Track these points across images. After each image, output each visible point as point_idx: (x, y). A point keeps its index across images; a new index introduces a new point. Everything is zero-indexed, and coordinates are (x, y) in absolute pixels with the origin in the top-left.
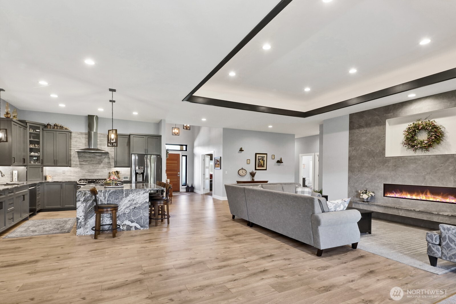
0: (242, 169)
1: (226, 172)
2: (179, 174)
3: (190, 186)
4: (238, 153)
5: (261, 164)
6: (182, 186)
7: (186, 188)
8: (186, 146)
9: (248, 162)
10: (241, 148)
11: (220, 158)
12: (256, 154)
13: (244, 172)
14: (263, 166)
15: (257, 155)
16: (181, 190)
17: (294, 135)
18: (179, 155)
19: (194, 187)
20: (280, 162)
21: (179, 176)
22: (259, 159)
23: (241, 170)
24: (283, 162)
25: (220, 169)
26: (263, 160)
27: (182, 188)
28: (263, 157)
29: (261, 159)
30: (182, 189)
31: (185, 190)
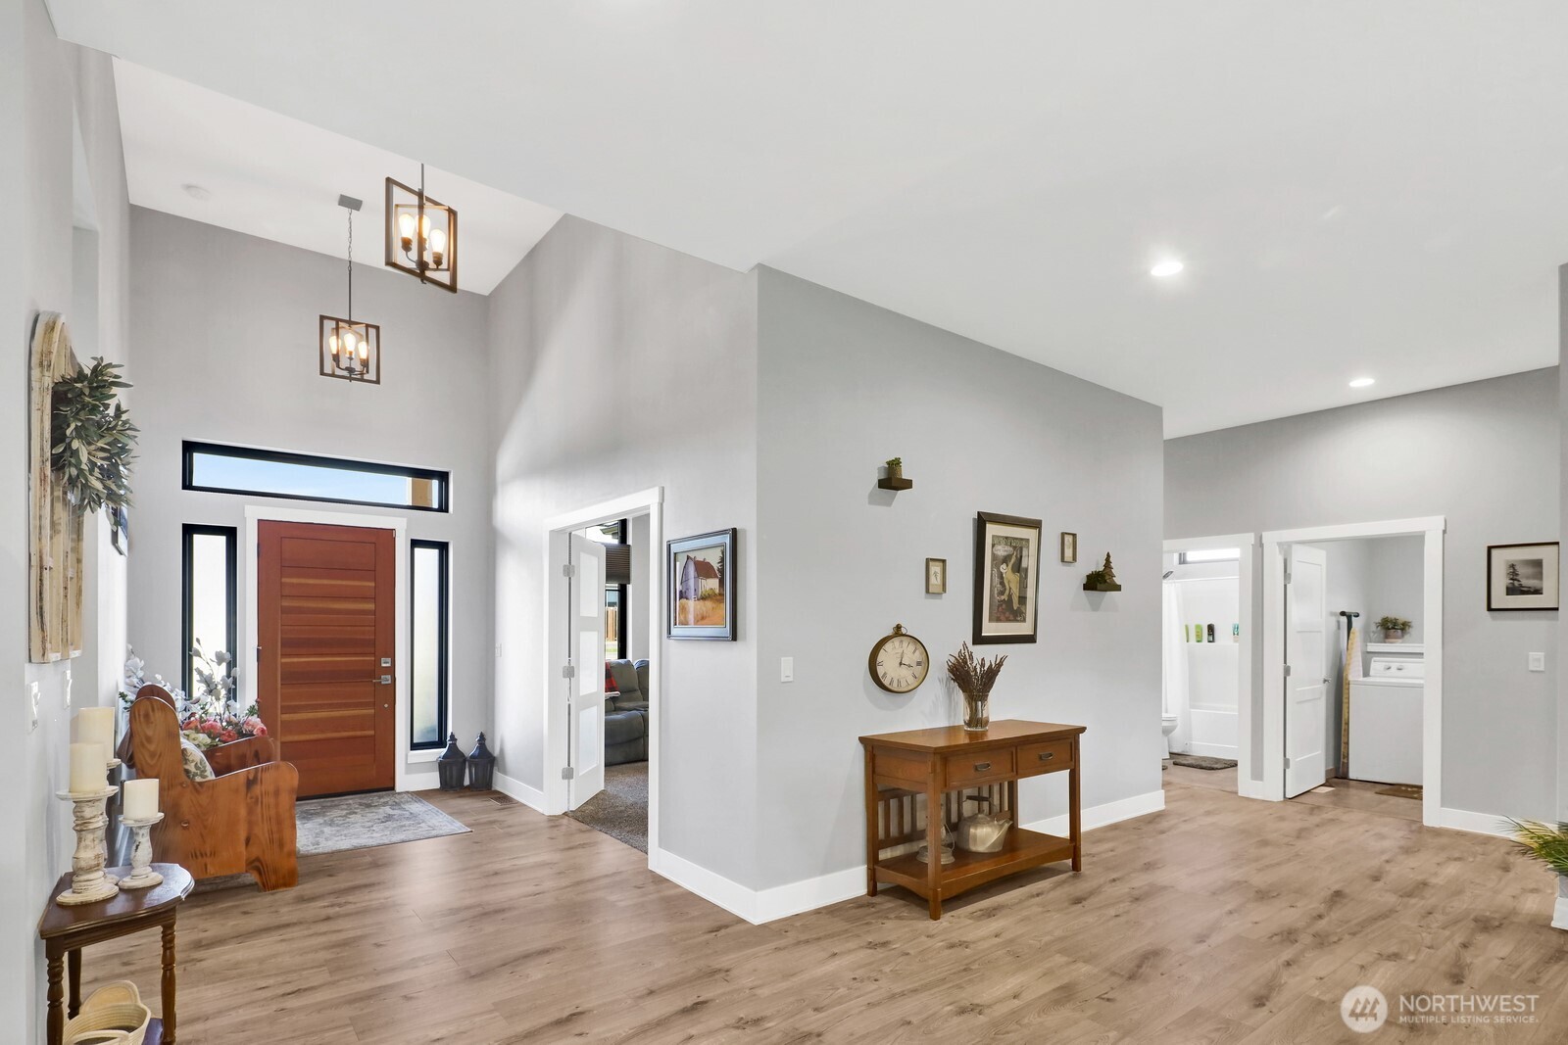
0: (898, 631)
1: (787, 668)
2: (392, 670)
3: (467, 746)
4: (872, 500)
5: (1010, 596)
6: (414, 746)
7: (443, 766)
8: (443, 477)
9: (935, 581)
10: (894, 465)
11: (727, 539)
12: (982, 521)
13: (911, 655)
14: (1017, 615)
15: (991, 530)
16: (404, 781)
17: (1154, 413)
18: (388, 536)
19: (496, 753)
20: (1099, 582)
21: (386, 679)
22: (998, 561)
23: (888, 646)
24: (1118, 588)
25: (734, 638)
26: (1018, 568)
27: (411, 768)
28: (1018, 546)
29: (1006, 560)
30: (415, 770)
31: (433, 781)
